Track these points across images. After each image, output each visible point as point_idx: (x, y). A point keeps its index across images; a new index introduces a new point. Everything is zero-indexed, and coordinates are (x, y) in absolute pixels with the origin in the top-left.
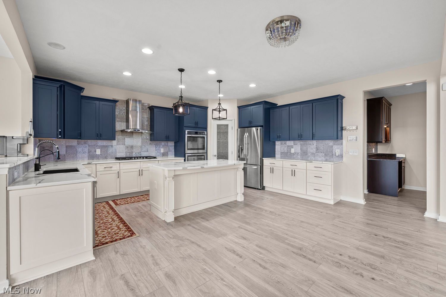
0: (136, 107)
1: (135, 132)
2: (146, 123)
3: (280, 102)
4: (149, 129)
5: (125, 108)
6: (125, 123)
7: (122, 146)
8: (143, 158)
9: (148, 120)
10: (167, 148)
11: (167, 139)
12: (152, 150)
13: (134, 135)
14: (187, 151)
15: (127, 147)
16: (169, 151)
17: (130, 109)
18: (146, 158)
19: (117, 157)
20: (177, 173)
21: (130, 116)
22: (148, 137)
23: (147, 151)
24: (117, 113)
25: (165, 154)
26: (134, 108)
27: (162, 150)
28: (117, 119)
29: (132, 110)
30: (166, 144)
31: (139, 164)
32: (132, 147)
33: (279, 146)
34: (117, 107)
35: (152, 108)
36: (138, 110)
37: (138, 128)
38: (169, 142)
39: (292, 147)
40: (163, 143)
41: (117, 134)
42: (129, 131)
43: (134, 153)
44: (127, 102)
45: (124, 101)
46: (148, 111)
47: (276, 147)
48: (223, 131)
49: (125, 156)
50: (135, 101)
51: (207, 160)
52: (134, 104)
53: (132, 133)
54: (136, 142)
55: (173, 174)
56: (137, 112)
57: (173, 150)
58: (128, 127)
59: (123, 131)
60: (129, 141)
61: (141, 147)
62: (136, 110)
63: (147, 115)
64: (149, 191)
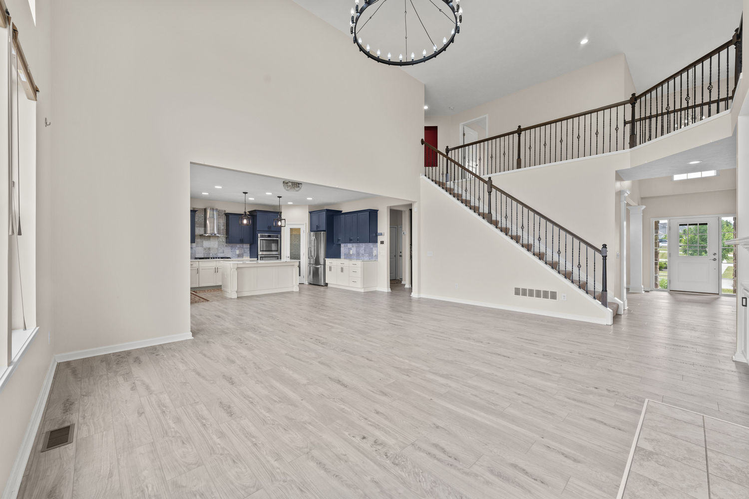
0: (213, 214)
1: (213, 236)
2: (222, 228)
3: (345, 210)
4: (225, 233)
5: (203, 215)
6: (203, 228)
7: (200, 248)
8: (219, 258)
9: (224, 225)
10: (243, 250)
11: (242, 241)
12: (228, 251)
13: (211, 239)
14: (260, 253)
15: (205, 249)
16: (245, 253)
17: (208, 217)
18: (222, 258)
19: (197, 257)
20: (239, 266)
21: (208, 222)
22: (224, 240)
23: (223, 253)
24: (196, 220)
25: (240, 256)
26: (211, 216)
27: (238, 252)
28: (196, 225)
29: (210, 217)
30: (242, 246)
31: (215, 263)
32: (209, 249)
33: (344, 248)
34: (196, 215)
35: (227, 215)
36: (215, 218)
37: (216, 232)
38: (244, 245)
39: (350, 249)
40: (238, 246)
41: (196, 238)
42: (207, 235)
43: (211, 254)
44: (205, 210)
45: (202, 209)
46: (224, 217)
47: (342, 249)
48: (295, 234)
49: (203, 257)
50: (213, 209)
51: (281, 259)
52: (212, 212)
53: (209, 237)
54: (213, 244)
55: (236, 266)
56: (214, 219)
57: (249, 252)
58: (205, 232)
59: (201, 236)
60: (206, 244)
61: (217, 249)
62: (213, 217)
63: (223, 221)
64: (221, 286)
